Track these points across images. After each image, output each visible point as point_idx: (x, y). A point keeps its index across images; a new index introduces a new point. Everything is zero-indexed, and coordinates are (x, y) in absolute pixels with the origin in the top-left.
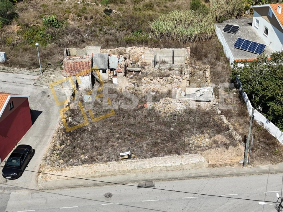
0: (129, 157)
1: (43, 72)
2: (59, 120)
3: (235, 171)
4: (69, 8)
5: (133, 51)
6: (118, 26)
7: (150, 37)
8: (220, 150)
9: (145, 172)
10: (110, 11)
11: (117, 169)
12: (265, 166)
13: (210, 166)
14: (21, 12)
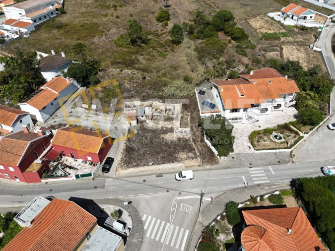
0: (153, 164)
1: (114, 115)
2: (123, 143)
3: (196, 169)
4: (125, 77)
8: (190, 160)
9: (159, 170)
10: (145, 78)
11: (148, 170)
13: (186, 166)
14: (101, 79)
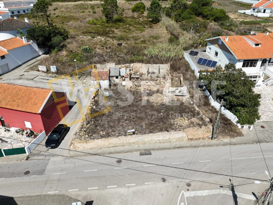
0: (134, 133)
1: (79, 78)
3: (207, 143)
5: (135, 66)
6: (125, 52)
7: (145, 58)
8: (196, 128)
9: (145, 143)
10: (121, 44)
11: (125, 142)
12: (227, 140)
13: (189, 139)
14: (68, 44)
